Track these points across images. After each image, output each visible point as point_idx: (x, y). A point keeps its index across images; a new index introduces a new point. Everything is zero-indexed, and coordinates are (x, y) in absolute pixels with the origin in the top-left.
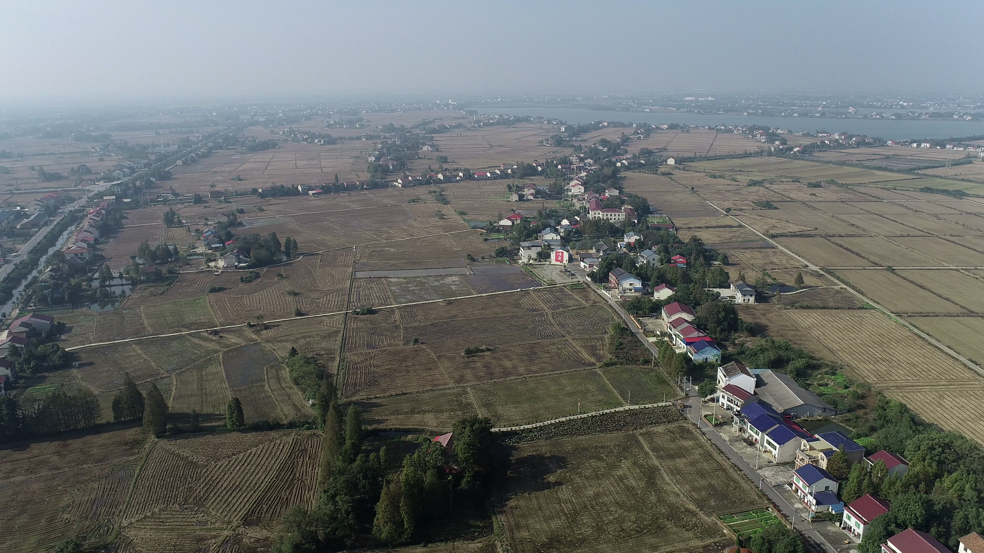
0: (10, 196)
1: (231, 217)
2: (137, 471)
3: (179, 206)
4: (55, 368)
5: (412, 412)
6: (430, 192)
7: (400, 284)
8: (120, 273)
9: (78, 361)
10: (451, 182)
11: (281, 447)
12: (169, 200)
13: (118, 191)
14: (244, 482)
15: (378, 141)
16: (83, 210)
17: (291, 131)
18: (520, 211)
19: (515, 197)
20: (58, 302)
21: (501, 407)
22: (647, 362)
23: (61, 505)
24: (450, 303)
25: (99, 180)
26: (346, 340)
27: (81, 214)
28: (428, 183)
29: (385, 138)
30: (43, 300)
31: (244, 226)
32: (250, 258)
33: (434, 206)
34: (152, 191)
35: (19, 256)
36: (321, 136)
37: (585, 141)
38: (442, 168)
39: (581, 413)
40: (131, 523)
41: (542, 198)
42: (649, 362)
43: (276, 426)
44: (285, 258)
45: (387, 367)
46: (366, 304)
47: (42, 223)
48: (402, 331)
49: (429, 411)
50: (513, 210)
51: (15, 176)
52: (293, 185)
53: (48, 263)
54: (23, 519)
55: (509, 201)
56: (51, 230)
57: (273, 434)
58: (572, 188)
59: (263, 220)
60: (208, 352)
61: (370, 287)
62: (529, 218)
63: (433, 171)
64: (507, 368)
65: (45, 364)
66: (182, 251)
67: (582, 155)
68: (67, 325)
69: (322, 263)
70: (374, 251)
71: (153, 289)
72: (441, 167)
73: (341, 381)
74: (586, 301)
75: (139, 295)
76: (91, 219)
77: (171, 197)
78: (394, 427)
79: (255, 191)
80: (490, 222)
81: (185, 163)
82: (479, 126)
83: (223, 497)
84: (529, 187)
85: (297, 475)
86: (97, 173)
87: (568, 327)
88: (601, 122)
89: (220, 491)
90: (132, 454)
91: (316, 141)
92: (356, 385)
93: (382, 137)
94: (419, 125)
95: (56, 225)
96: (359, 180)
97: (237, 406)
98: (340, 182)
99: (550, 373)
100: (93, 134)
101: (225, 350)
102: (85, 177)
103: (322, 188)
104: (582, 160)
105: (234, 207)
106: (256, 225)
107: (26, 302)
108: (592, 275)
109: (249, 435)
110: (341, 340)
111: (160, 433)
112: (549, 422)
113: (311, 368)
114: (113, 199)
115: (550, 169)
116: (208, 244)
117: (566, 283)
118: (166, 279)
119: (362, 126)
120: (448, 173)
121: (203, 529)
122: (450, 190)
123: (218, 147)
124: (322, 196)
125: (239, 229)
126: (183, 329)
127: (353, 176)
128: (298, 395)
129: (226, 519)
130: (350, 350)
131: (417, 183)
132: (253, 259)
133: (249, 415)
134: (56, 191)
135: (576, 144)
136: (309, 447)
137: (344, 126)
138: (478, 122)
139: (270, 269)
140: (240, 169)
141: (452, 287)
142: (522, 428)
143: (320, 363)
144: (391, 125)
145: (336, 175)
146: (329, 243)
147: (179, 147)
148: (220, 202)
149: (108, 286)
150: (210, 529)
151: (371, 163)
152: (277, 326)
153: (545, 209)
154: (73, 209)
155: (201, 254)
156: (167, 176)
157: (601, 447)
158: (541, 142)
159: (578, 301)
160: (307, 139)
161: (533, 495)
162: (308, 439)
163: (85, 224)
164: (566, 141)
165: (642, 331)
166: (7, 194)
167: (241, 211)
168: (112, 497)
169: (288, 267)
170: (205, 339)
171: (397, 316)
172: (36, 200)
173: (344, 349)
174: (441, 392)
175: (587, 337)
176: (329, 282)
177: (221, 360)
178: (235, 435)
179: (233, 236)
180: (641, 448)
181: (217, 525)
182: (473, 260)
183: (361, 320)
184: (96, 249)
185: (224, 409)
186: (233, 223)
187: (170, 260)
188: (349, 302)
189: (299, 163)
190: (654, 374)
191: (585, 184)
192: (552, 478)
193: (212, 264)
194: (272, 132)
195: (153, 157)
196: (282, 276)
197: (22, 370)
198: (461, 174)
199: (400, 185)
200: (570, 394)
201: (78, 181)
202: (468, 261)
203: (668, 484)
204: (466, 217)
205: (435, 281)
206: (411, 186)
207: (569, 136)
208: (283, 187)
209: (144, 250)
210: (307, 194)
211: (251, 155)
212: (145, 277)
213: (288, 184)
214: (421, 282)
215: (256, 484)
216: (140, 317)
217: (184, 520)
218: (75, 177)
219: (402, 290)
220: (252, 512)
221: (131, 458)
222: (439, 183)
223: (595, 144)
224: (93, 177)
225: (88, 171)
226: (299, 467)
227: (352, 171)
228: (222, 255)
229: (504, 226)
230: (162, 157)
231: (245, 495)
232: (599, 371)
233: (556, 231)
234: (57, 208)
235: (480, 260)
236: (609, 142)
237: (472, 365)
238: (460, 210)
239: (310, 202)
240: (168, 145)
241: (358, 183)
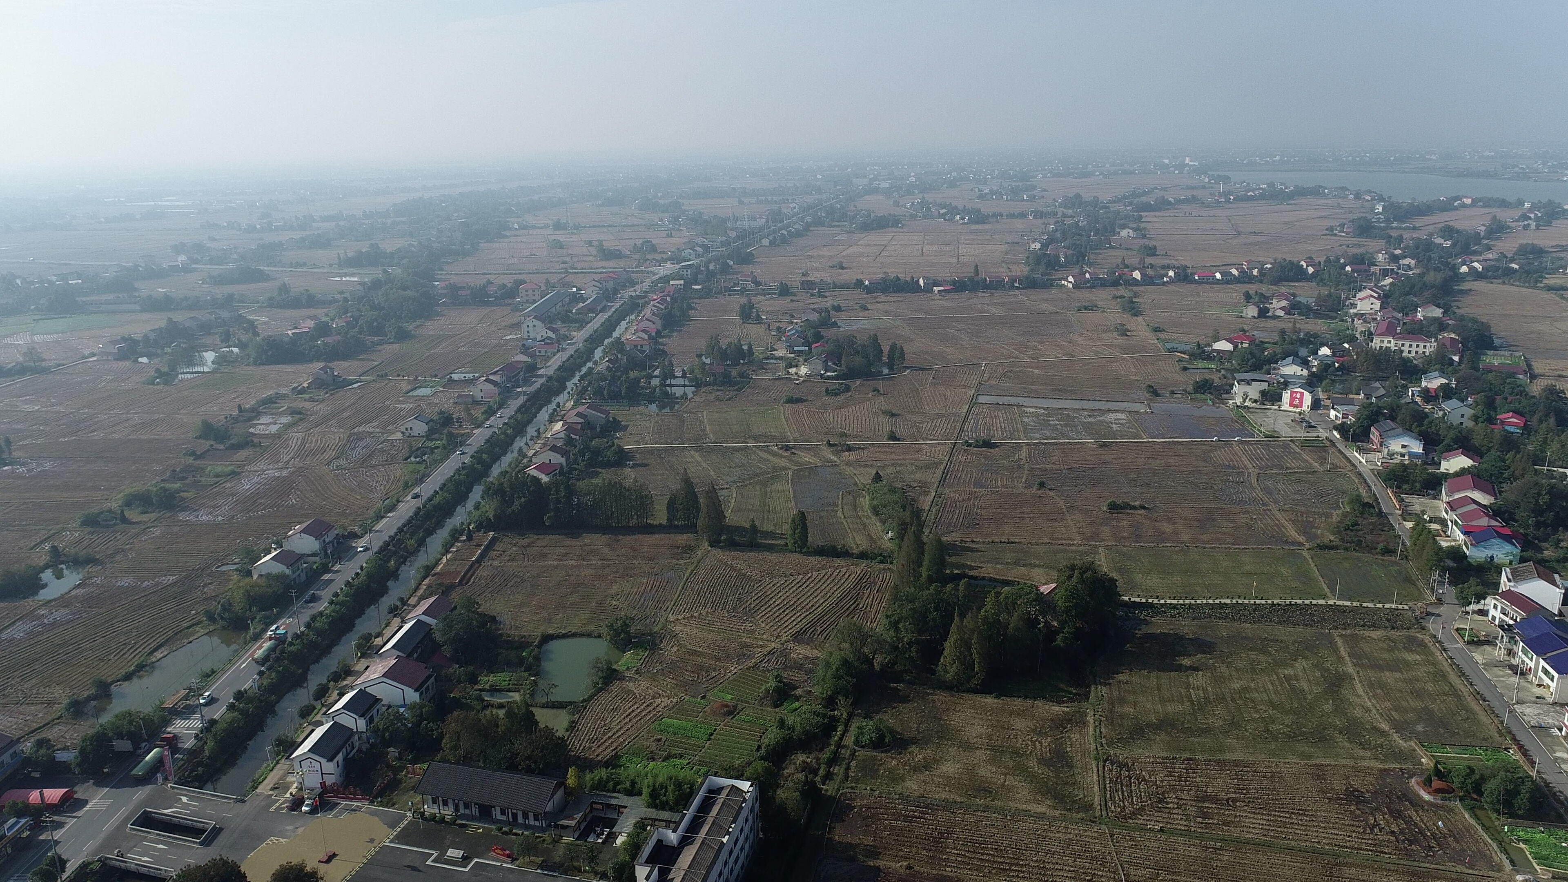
0: (563, 276)
1: (823, 314)
2: (687, 575)
3: (760, 298)
4: (609, 465)
5: (1017, 563)
6: (1115, 297)
7: (1037, 415)
8: (683, 371)
9: (632, 461)
10: (1154, 284)
11: (846, 576)
12: (748, 290)
13: (687, 275)
14: (799, 602)
15: (1052, 220)
16: (646, 297)
17: (922, 204)
18: (1255, 333)
19: (1252, 311)
20: (615, 397)
21: (1140, 575)
22: (1388, 551)
23: (611, 592)
24: (1104, 445)
25: (665, 261)
26: (947, 474)
27: (641, 301)
28: (1115, 283)
29: (1065, 216)
30: (598, 392)
31: (840, 327)
32: (840, 366)
33: (1115, 316)
34: (728, 277)
35: (574, 343)
36: (966, 211)
37: (1415, 228)
38: (1144, 263)
39: (1256, 598)
40: (678, 619)
41: (1299, 314)
42: (1393, 552)
43: (844, 554)
44: (886, 371)
45: (995, 510)
46: (984, 435)
47: (599, 308)
48: (1026, 472)
49: (1039, 566)
50: (1243, 330)
51: (570, 252)
52: (913, 278)
53: (605, 353)
54: (574, 598)
55: (1241, 317)
56: (609, 317)
57: (838, 561)
58: (1359, 303)
59: (866, 322)
60: (774, 468)
61: (995, 416)
62: (1266, 343)
63: (1127, 267)
64: (1165, 533)
65: (600, 459)
66: (758, 352)
67: (1398, 252)
68: (623, 423)
69: (934, 381)
70: (1011, 371)
71: (718, 393)
72: (1142, 261)
73: (933, 518)
74: (1321, 464)
75: (703, 399)
76: (654, 306)
77: (751, 286)
78: (989, 575)
79: (860, 283)
80: (1199, 345)
81: (772, 243)
82: (1228, 201)
83: (775, 613)
84: (1281, 297)
85: (861, 606)
86: (664, 253)
87: (1278, 494)
88: (1458, 198)
89: (772, 606)
90: (682, 559)
91: (958, 217)
92: (950, 524)
93: (1060, 214)
94: (1125, 197)
95: (614, 312)
96: (1010, 274)
97: (801, 522)
98: (982, 275)
99: (1227, 546)
100: (662, 202)
101: (796, 468)
102: (649, 257)
103: (954, 283)
104: (1395, 259)
105: (828, 303)
106: (854, 327)
107: (582, 393)
108: (1342, 429)
109: (812, 558)
110: (941, 473)
111: (714, 542)
112: (1205, 601)
113: (896, 497)
114: (681, 285)
115: (1329, 271)
116: (790, 346)
117: (1296, 437)
118: (736, 383)
119: (1032, 198)
120: (1150, 272)
121: (750, 637)
122: (1148, 296)
123: (818, 222)
124: (952, 295)
125: (832, 330)
126: (750, 441)
127: (1002, 270)
128: (875, 526)
129: (775, 632)
130: (951, 486)
131: (1098, 283)
132: (843, 367)
133: (814, 538)
134: (616, 272)
135: (1394, 234)
136: (880, 580)
137: (1005, 197)
138: (1226, 194)
139: (865, 382)
140: (844, 253)
141: (1114, 426)
142: (1162, 601)
143: (910, 496)
144: (1078, 196)
145: (977, 266)
146: (949, 357)
147: (767, 221)
148: (812, 295)
149: (668, 385)
150: (756, 638)
151: (1034, 252)
152: (863, 449)
153: (1297, 331)
154: (634, 294)
155: (781, 358)
156: (746, 259)
157: (1271, 640)
158: (1331, 229)
159: (1307, 461)
160: (944, 214)
161: (1153, 674)
162: (880, 572)
163: (647, 312)
164: (1380, 228)
165: (1400, 512)
166: (561, 273)
167: (838, 309)
168: (660, 594)
169: (887, 383)
170: (775, 454)
171: (1024, 453)
172: (594, 280)
173: (943, 484)
174: (1061, 547)
175: (1303, 509)
176: (940, 405)
177: (790, 478)
178: (796, 557)
179: (822, 337)
180: (1336, 650)
181: (765, 637)
182: (1156, 394)
183: (972, 454)
184: (656, 343)
185: (786, 528)
186: (826, 322)
187: (742, 361)
188: (962, 430)
189: (926, 248)
190: (1396, 568)
191: (1385, 298)
192: (1186, 662)
193: (793, 371)
194: (896, 204)
195: (733, 234)
196: (879, 391)
197: (576, 461)
198: (1171, 273)
199: (1070, 286)
200: (1249, 574)
201: (641, 261)
202: (1148, 395)
203: (1359, 696)
204: (1162, 336)
205: (1090, 416)
206: (1088, 287)
207: (1387, 220)
208: (898, 279)
209: (713, 347)
210: (932, 291)
211: (862, 236)
212: (712, 379)
213: (904, 277)
214: (1068, 415)
215: (812, 606)
216: (701, 422)
217: (731, 626)
218: (637, 256)
219: (1040, 423)
220: (804, 632)
221: (681, 562)
222: (1132, 285)
223: (1431, 235)
224: (658, 257)
225: (653, 249)
226: (864, 599)
227: (1003, 262)
228: (806, 360)
229: (1218, 351)
230: (744, 235)
231: (798, 614)
232: (1305, 553)
233: (1305, 363)
234: (616, 291)
235: (1168, 395)
236: (1458, 231)
237: (1114, 523)
238: (1156, 325)
239: (933, 302)
240: (754, 219)
241: (1006, 279)
